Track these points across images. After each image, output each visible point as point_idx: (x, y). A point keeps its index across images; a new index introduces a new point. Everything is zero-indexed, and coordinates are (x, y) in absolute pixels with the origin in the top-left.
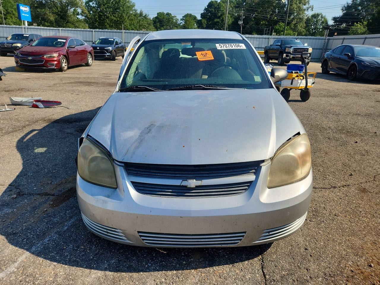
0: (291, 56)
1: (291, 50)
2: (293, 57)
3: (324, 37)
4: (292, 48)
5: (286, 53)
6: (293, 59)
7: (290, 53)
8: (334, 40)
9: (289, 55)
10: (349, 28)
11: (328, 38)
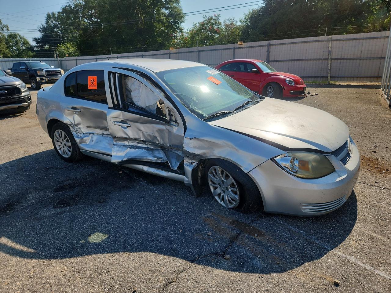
0: (47, 79)
1: (44, 73)
2: (49, 80)
3: (55, 59)
4: (44, 71)
5: (39, 76)
6: (50, 82)
7: (43, 76)
8: (67, 61)
9: (44, 78)
10: (54, 49)
11: (59, 59)
